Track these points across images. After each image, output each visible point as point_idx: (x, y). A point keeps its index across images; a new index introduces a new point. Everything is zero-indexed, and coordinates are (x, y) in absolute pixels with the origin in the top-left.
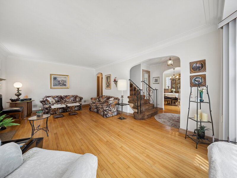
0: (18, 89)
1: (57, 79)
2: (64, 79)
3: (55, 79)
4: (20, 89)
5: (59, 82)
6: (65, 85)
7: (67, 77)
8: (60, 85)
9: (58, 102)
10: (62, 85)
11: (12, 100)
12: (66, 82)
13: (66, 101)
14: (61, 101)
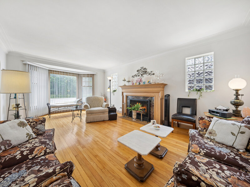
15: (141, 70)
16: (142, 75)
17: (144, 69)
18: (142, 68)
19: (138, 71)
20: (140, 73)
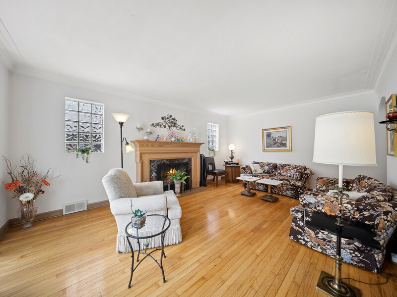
0: (232, 151)
1: (272, 136)
2: (283, 135)
3: (269, 135)
4: (233, 152)
5: (275, 140)
6: (284, 145)
7: (287, 130)
8: (276, 145)
9: (268, 173)
10: (279, 145)
11: (226, 163)
12: (285, 139)
13: (280, 174)
14: (272, 172)
15: (168, 118)
16: (170, 127)
17: (173, 119)
18: (171, 116)
19: (163, 118)
20: (166, 123)
